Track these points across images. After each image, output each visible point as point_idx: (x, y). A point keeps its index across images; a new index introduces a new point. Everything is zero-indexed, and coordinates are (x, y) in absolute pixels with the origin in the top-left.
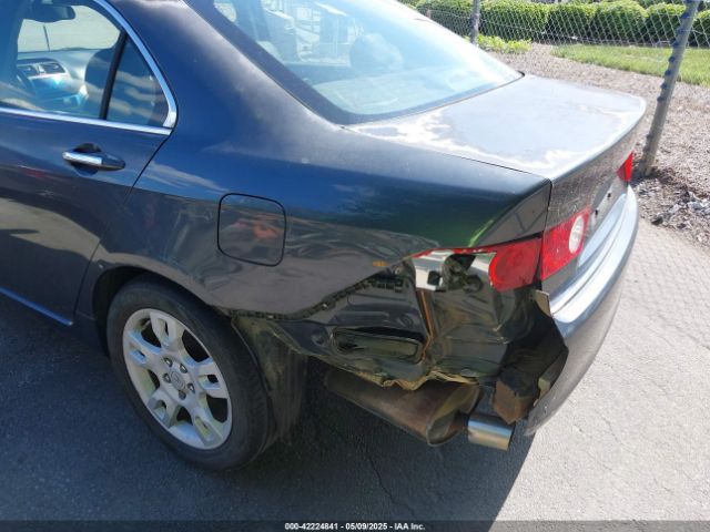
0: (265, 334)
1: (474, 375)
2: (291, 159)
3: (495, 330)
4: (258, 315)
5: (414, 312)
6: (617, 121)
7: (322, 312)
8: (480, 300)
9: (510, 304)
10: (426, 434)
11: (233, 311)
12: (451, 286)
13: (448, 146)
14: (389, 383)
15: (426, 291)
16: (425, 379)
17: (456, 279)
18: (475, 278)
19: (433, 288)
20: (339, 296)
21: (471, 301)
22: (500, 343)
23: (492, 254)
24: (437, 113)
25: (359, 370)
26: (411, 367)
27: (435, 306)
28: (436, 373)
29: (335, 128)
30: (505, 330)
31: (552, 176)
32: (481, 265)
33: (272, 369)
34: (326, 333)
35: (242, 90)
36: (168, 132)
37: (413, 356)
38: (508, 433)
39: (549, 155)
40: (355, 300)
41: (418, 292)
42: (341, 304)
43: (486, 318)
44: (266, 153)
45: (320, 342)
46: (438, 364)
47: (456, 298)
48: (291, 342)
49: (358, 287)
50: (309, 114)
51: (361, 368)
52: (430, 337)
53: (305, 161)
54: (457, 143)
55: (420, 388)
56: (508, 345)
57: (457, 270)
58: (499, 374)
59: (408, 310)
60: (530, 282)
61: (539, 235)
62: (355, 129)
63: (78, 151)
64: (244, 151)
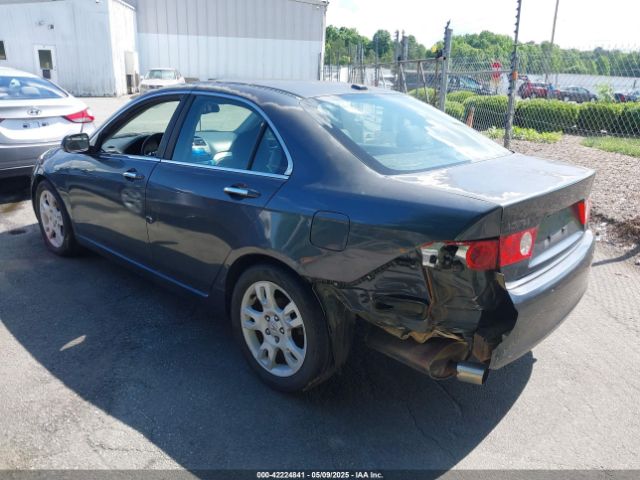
0: (332, 296)
1: (460, 331)
2: (355, 191)
3: (474, 300)
4: (329, 282)
5: (422, 282)
6: (561, 180)
7: (366, 282)
8: (463, 279)
9: (483, 283)
10: (428, 368)
11: (315, 279)
12: (444, 266)
13: (446, 187)
14: (406, 336)
15: (429, 268)
16: (430, 336)
17: (447, 263)
18: (459, 262)
19: (432, 265)
20: (377, 271)
21: (458, 279)
22: (476, 310)
23: (467, 248)
24: (444, 171)
25: (386, 325)
26: (419, 322)
27: (436, 282)
28: (438, 332)
29: (381, 176)
30: (480, 301)
31: (503, 204)
32: (461, 254)
33: (334, 320)
34: (368, 296)
35: (331, 155)
36: (286, 178)
37: (421, 314)
38: (482, 373)
39: (505, 194)
40: (387, 274)
41: (424, 268)
42: (379, 277)
43: (468, 292)
44: (341, 189)
45: (364, 302)
46: (439, 324)
47: (448, 277)
48: (346, 302)
49: (388, 265)
50: (368, 169)
51: (389, 323)
52: (432, 302)
53: (363, 193)
54: (451, 186)
55: (427, 341)
56: (483, 311)
57: (447, 256)
58: (477, 330)
59: (418, 281)
60: (493, 267)
61: (497, 238)
62: (393, 177)
63: (233, 186)
64: (329, 188)
